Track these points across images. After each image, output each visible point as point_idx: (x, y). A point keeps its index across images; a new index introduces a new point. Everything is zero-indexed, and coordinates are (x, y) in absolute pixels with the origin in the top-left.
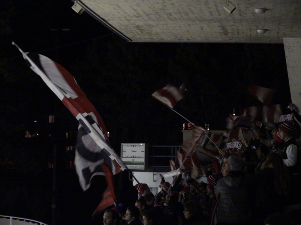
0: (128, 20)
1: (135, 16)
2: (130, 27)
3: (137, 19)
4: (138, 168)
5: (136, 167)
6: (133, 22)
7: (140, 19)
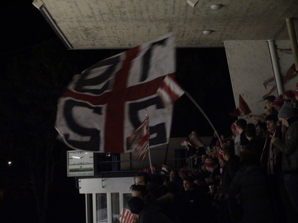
0: (79, 22)
1: (88, 15)
2: (78, 30)
3: (89, 20)
4: (87, 174)
5: (84, 174)
6: (83, 24)
7: (92, 19)
